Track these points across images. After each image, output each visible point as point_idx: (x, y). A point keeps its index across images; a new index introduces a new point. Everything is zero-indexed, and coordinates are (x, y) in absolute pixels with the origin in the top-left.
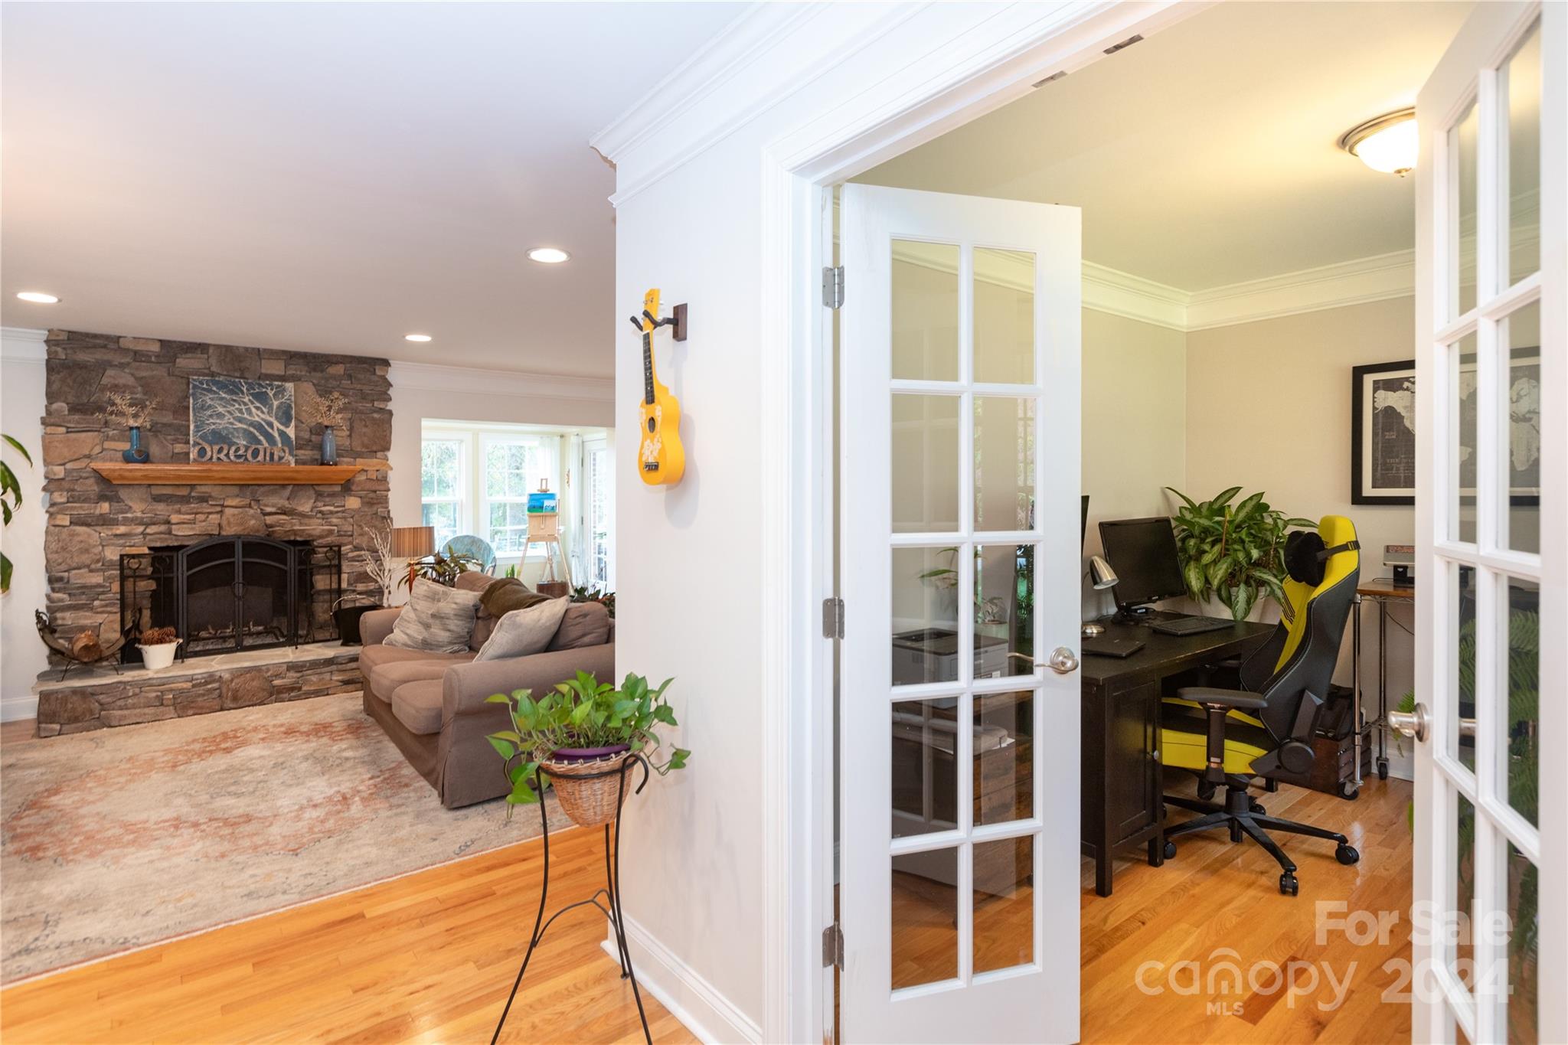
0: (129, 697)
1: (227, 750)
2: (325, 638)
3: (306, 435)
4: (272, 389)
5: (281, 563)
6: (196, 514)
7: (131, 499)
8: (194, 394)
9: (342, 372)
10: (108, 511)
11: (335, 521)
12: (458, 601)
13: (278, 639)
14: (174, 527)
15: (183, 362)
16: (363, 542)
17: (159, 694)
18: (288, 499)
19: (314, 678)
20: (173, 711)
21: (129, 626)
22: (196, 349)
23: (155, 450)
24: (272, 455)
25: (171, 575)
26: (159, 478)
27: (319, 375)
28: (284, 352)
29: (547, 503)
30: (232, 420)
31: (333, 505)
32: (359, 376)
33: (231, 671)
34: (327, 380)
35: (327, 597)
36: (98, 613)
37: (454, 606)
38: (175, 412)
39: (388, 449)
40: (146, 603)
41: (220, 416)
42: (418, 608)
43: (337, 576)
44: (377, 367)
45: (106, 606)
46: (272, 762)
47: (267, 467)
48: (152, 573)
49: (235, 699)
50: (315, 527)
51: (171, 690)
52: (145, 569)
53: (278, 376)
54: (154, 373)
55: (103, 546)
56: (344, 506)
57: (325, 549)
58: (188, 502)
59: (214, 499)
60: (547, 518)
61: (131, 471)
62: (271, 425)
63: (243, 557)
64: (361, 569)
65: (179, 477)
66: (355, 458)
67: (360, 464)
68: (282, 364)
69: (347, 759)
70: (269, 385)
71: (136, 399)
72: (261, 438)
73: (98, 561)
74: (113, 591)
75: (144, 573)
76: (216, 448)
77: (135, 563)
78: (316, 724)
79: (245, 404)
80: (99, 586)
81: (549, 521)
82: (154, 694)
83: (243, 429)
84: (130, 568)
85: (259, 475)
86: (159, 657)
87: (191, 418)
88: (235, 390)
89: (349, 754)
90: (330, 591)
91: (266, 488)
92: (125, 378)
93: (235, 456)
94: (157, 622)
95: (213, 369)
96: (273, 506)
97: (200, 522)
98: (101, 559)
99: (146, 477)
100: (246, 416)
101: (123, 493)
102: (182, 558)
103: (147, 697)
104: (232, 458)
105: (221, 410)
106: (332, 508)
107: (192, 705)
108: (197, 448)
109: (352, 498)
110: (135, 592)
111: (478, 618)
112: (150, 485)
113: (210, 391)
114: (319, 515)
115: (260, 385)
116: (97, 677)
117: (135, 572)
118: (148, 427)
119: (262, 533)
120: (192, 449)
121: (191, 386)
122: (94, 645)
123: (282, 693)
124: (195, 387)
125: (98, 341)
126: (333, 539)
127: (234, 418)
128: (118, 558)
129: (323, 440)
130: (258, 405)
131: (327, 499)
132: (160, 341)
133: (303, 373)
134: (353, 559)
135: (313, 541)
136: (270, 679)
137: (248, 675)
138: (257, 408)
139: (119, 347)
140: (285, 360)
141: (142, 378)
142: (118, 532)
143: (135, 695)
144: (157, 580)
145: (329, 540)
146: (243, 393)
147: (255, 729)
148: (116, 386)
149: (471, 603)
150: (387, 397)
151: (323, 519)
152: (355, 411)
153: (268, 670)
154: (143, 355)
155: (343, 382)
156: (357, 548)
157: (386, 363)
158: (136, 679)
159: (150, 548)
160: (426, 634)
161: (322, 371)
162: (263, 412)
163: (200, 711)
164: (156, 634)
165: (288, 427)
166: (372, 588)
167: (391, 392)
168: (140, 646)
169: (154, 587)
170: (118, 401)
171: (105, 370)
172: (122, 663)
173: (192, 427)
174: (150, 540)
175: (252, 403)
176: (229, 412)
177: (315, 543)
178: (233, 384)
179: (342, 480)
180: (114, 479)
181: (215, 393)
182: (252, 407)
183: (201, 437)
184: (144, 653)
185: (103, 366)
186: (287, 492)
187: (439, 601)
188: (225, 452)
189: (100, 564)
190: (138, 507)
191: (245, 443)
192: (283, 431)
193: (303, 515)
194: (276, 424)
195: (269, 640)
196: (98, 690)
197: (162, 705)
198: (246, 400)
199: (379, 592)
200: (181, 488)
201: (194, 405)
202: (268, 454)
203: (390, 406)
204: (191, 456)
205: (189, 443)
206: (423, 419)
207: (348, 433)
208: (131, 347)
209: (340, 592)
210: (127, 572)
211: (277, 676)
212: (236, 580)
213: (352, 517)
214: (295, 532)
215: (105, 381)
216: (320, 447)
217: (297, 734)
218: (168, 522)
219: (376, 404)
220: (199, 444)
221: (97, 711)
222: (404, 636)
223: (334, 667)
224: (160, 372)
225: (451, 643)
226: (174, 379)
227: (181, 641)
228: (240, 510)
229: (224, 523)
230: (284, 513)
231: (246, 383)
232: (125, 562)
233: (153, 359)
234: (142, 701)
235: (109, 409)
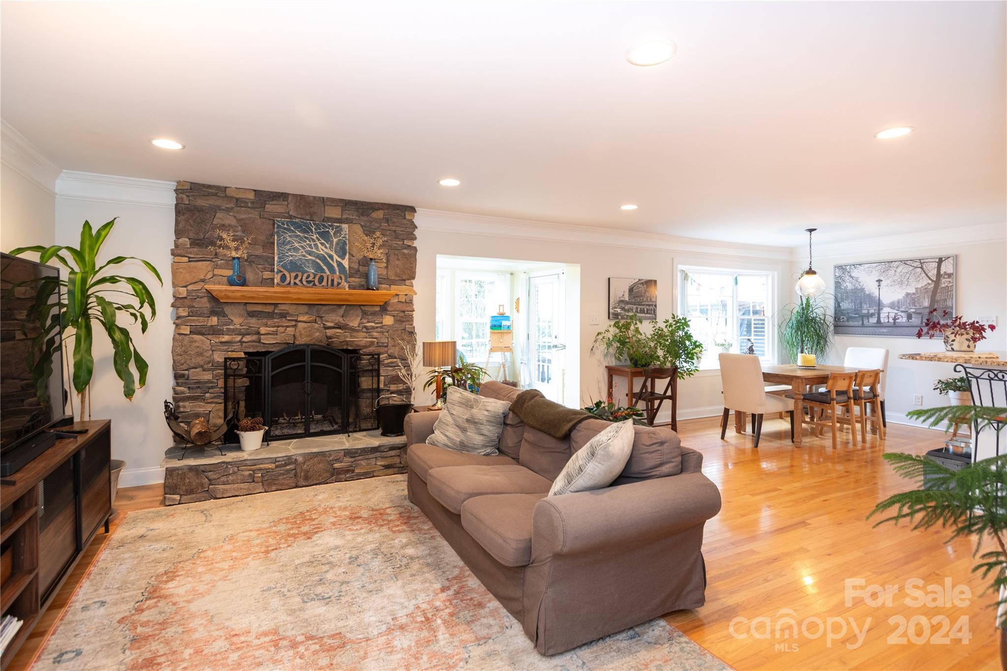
0: (230, 474)
1: (308, 536)
2: (367, 428)
3: (356, 266)
4: (333, 229)
5: (338, 367)
6: (278, 327)
7: (233, 314)
8: (278, 233)
9: (381, 216)
10: (216, 323)
11: (375, 334)
12: (489, 408)
13: (333, 426)
14: (262, 336)
15: (270, 207)
16: (394, 351)
17: (251, 472)
18: (342, 317)
19: (363, 463)
20: (261, 486)
21: (230, 416)
22: (279, 197)
23: (250, 276)
24: (333, 281)
25: (260, 375)
26: (253, 298)
27: (365, 218)
28: (341, 200)
29: (504, 323)
30: (304, 253)
31: (374, 322)
32: (394, 219)
33: (304, 455)
34: (371, 222)
35: (369, 395)
36: (208, 403)
37: (486, 413)
38: (264, 247)
39: (414, 278)
40: (242, 396)
41: (296, 250)
42: (454, 412)
43: (376, 378)
44: (407, 213)
45: (214, 397)
46: (348, 556)
47: (330, 290)
48: (247, 372)
49: (306, 478)
50: (361, 339)
51: (260, 469)
52: (241, 370)
53: (336, 219)
54: (250, 215)
55: (213, 351)
56: (382, 323)
57: (369, 357)
58: (273, 318)
59: (291, 315)
60: (505, 334)
61: (233, 291)
62: (331, 257)
63: (311, 361)
64: (394, 373)
65: (267, 298)
66: (390, 285)
67: (395, 289)
68: (340, 209)
69: (412, 558)
70: (331, 226)
71: (237, 236)
72: (325, 268)
73: (209, 362)
74: (219, 386)
75: (241, 373)
76: (293, 274)
77: (235, 365)
78: (373, 510)
79: (314, 241)
80: (209, 382)
81: (506, 337)
82: (248, 473)
83: (312, 260)
84: (231, 368)
85: (322, 297)
86: (252, 440)
87: (276, 251)
88: (306, 230)
89: (410, 551)
90: (372, 390)
91: (327, 308)
92: (230, 220)
93: (307, 281)
94: (251, 412)
95: (291, 213)
96: (332, 322)
97: (281, 333)
98: (212, 361)
99: (244, 297)
100: (314, 250)
101: (227, 310)
102: (268, 361)
103: (243, 475)
104: (305, 283)
105: (297, 245)
106: (373, 324)
107: (276, 482)
108: (280, 274)
109: (387, 317)
110: (234, 387)
111: (505, 424)
112: (246, 303)
113: (289, 230)
114: (364, 330)
115: (324, 226)
116: (206, 457)
117: (235, 372)
118: (246, 258)
119: (324, 343)
120: (276, 276)
121: (276, 226)
122: (205, 432)
123: (340, 474)
124: (279, 226)
125: (211, 191)
126: (374, 348)
127: (305, 252)
128: (222, 360)
129: (369, 270)
130: (323, 241)
131: (370, 317)
132: (255, 191)
133: (354, 217)
134: (388, 365)
135: (360, 350)
136: (332, 462)
137: (316, 459)
138: (322, 244)
139: (226, 196)
140: (342, 207)
141: (242, 219)
142: (223, 340)
143: (234, 473)
144: (250, 378)
145: (371, 349)
146: (312, 232)
147: (325, 512)
148: (223, 225)
149: (501, 411)
150: (413, 236)
151: (367, 332)
152: (391, 248)
153: (331, 455)
154: (242, 202)
155: (382, 224)
156: (391, 356)
157: (412, 209)
158: (235, 460)
159: (245, 353)
160: (462, 437)
161: (368, 215)
162: (326, 247)
163: (281, 488)
164: (249, 422)
165: (343, 259)
166: (401, 388)
167: (416, 233)
168: (238, 432)
169: (248, 384)
170: (225, 236)
171: (216, 213)
172: (225, 443)
173: (276, 258)
174: (246, 347)
175: (319, 240)
176: (302, 247)
177: (361, 352)
178: (305, 225)
179: (381, 302)
180: (222, 298)
181: (293, 232)
182: (318, 243)
183: (283, 266)
184: (241, 437)
185: (215, 209)
186: (342, 311)
187: (472, 407)
188: (299, 278)
189: (211, 365)
190: (237, 320)
191: (313, 271)
192: (340, 262)
193: (353, 330)
194: (335, 257)
195: (327, 428)
196: (208, 468)
197: (254, 481)
198: (314, 237)
199: (406, 392)
200: (268, 307)
201: (278, 241)
202: (330, 280)
203: (416, 244)
204: (276, 281)
205: (274, 272)
206: (438, 255)
207: (385, 265)
208: (235, 195)
209: (378, 391)
210: (229, 372)
211: (338, 460)
212: (306, 380)
213: (387, 332)
214: (347, 343)
215: (216, 221)
216: (366, 276)
217: (360, 520)
218: (258, 333)
219: (406, 242)
220: (281, 272)
221: (207, 486)
222: (443, 437)
223: (378, 454)
224: (254, 214)
225: (485, 446)
226: (264, 220)
227: (267, 428)
228: (309, 324)
229: (297, 334)
230: (340, 328)
231: (314, 224)
232: (228, 363)
233: (249, 205)
234: (239, 478)
235: (219, 243)
